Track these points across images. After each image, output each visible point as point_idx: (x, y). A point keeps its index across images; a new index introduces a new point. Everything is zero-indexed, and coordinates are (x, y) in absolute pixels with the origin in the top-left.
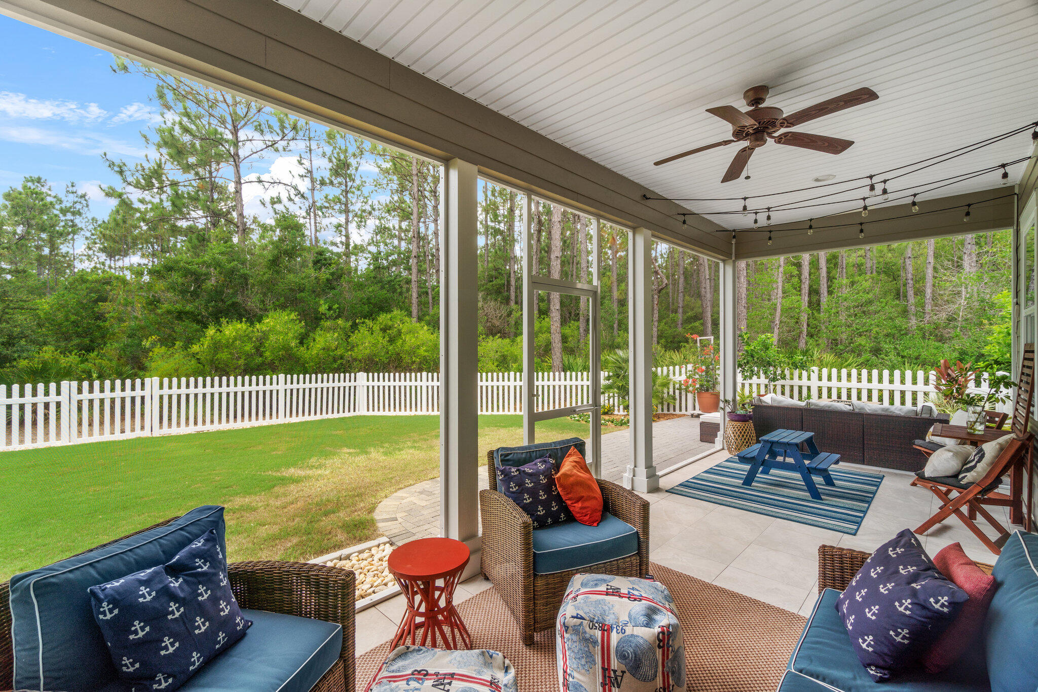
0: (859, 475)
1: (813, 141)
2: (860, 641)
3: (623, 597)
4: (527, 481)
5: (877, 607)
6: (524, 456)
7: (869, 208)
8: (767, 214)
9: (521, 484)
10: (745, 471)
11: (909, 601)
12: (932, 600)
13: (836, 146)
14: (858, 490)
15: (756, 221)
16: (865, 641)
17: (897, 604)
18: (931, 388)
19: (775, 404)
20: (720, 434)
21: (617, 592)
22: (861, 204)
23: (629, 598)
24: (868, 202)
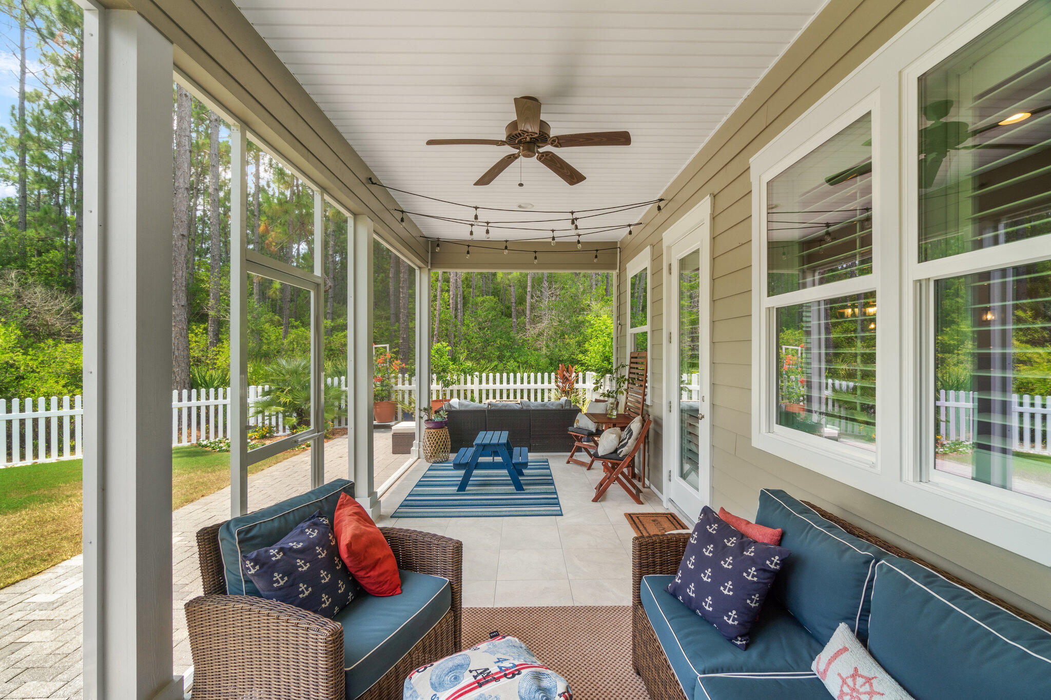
0: (538, 462)
1: (562, 168)
2: (725, 618)
3: (499, 678)
4: (299, 562)
5: (730, 583)
6: (276, 524)
7: (557, 240)
8: (486, 228)
9: (290, 571)
10: (459, 477)
11: (754, 569)
12: (768, 562)
13: (573, 176)
14: (540, 476)
15: (471, 233)
16: (729, 617)
17: (745, 574)
18: (553, 385)
19: (463, 409)
20: (416, 442)
21: (488, 675)
22: (550, 234)
23: (505, 675)
24: (556, 234)
